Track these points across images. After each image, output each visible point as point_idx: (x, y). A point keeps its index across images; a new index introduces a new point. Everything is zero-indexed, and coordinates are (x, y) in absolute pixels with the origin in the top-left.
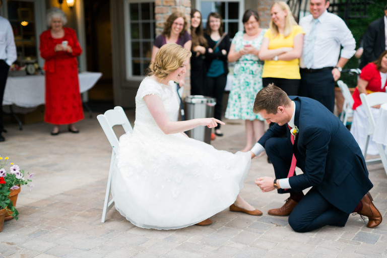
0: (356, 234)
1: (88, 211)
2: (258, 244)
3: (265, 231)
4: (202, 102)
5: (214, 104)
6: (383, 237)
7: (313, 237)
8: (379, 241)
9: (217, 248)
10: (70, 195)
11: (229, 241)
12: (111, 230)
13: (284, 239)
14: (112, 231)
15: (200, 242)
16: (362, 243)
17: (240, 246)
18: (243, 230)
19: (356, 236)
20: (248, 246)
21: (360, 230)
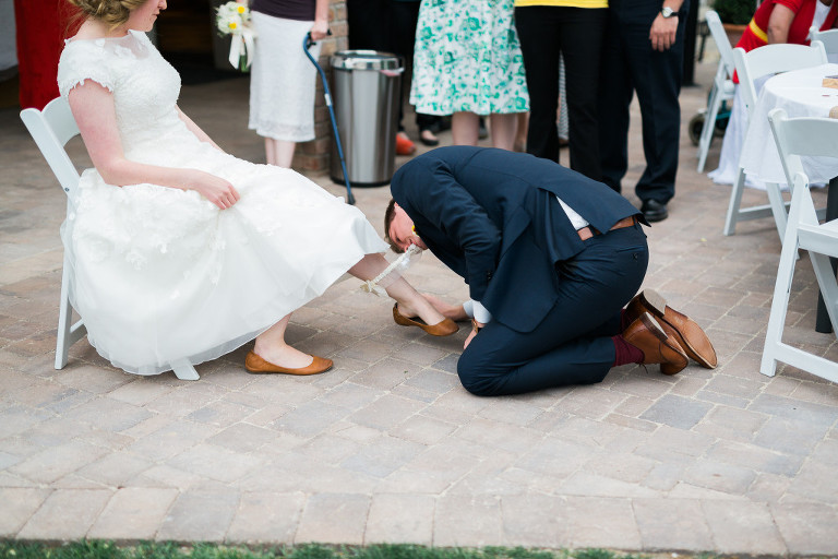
0: (655, 401)
1: (36, 338)
2: (408, 430)
3: (441, 395)
4: (370, 66)
5: (398, 71)
6: (718, 410)
7: (548, 410)
8: (706, 421)
9: (306, 440)
10: (13, 294)
11: (343, 420)
12: (70, 390)
13: (476, 416)
14: (72, 392)
15: (272, 423)
16: (660, 425)
17: (364, 434)
18: (387, 392)
19: (652, 408)
20: (385, 434)
21: (668, 392)
